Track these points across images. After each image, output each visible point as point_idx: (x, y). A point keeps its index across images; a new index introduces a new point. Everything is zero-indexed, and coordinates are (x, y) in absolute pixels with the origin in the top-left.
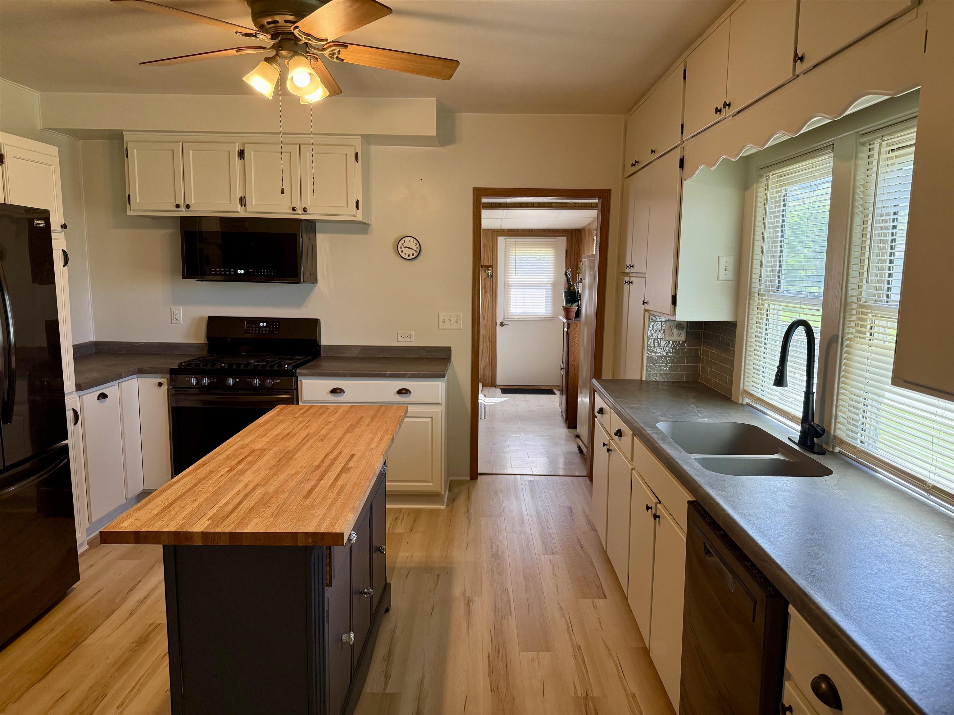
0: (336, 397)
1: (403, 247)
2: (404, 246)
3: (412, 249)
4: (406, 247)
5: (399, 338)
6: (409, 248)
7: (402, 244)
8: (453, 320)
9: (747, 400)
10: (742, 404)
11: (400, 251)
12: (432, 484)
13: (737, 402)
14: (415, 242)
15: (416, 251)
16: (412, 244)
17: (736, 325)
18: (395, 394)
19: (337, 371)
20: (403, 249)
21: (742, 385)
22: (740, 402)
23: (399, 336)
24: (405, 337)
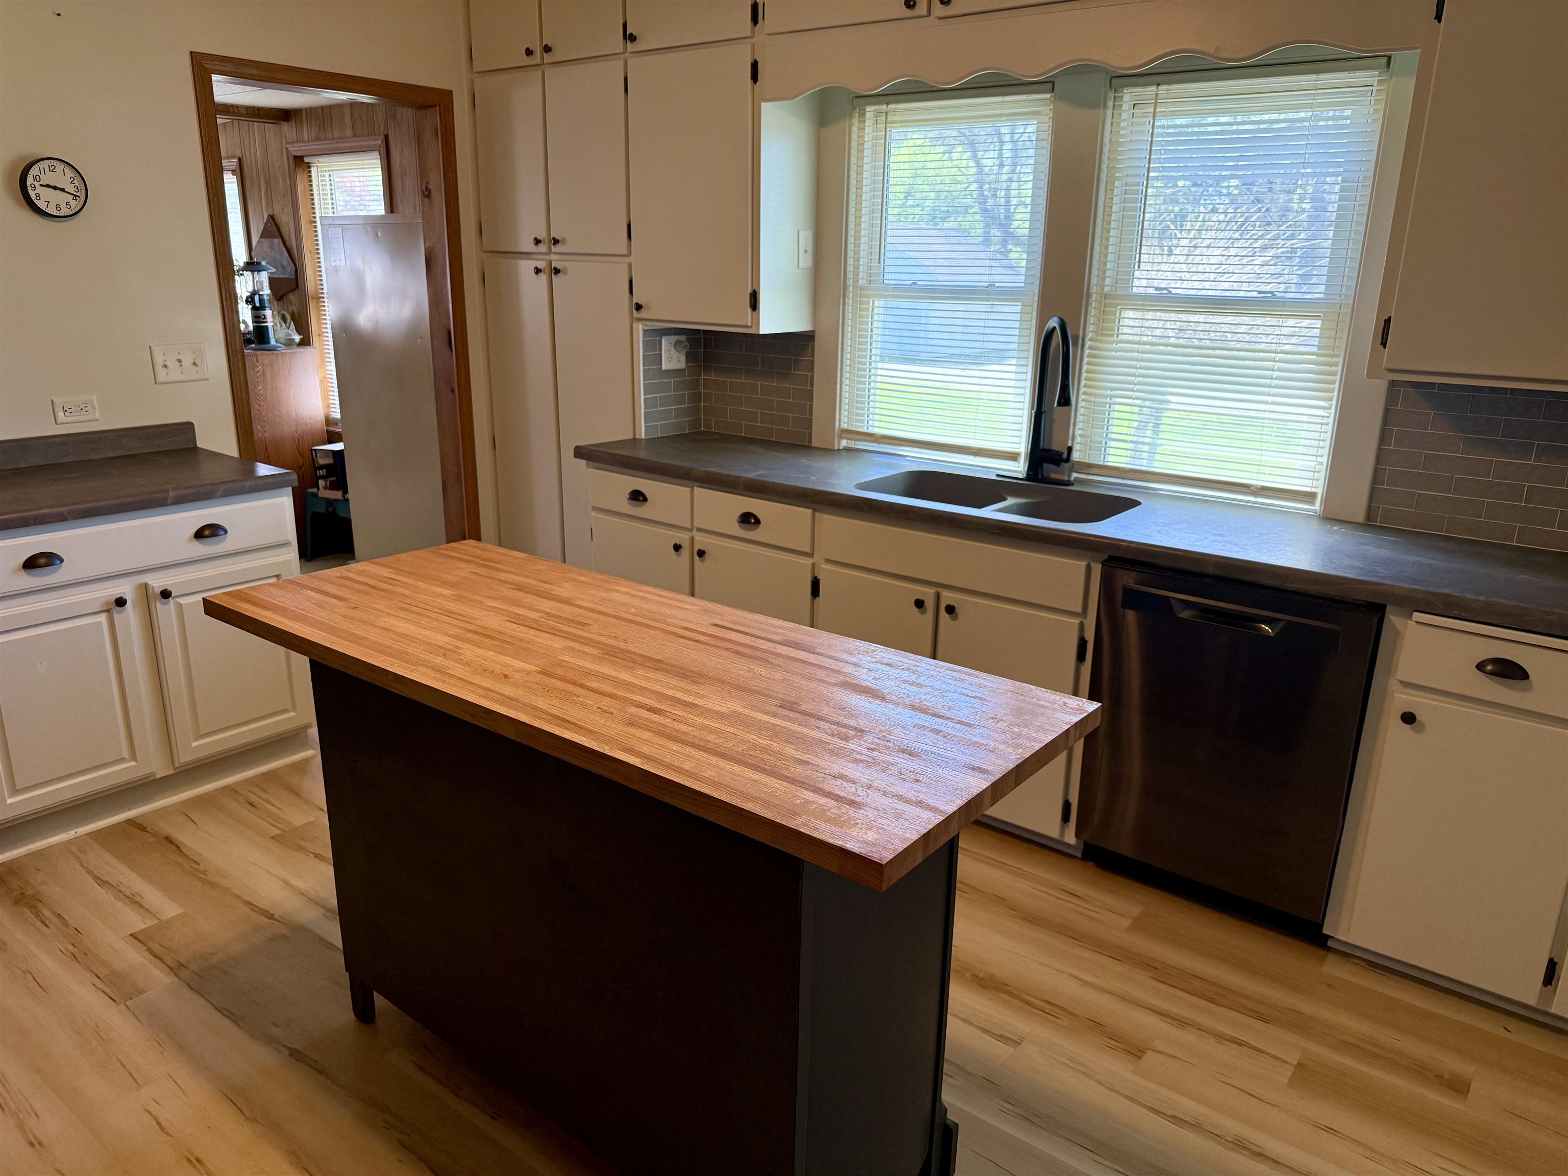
0: (43, 575)
1: (37, 184)
2: (41, 183)
3: (63, 190)
4: (48, 186)
5: (60, 414)
6: (55, 188)
7: (35, 178)
8: (187, 361)
9: (844, 443)
10: (839, 450)
11: (32, 194)
12: (293, 714)
13: (829, 447)
14: (69, 173)
15: (75, 196)
16: (62, 177)
17: (813, 337)
18: (190, 540)
19: (35, 512)
20: (39, 190)
21: (837, 423)
22: (836, 448)
23: (59, 409)
24: (76, 411)
